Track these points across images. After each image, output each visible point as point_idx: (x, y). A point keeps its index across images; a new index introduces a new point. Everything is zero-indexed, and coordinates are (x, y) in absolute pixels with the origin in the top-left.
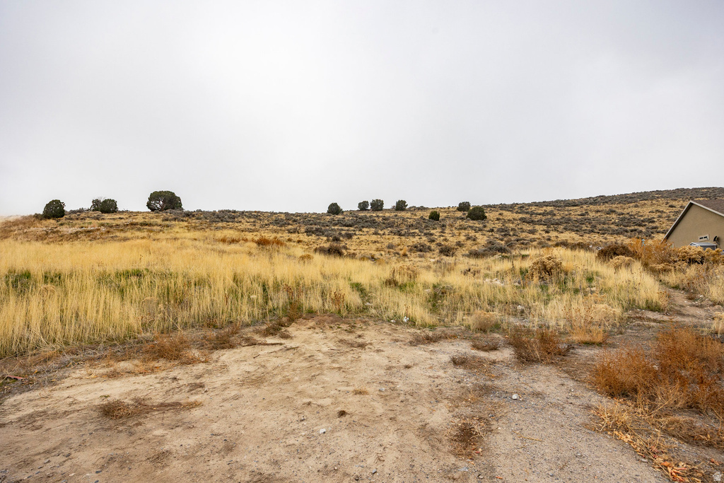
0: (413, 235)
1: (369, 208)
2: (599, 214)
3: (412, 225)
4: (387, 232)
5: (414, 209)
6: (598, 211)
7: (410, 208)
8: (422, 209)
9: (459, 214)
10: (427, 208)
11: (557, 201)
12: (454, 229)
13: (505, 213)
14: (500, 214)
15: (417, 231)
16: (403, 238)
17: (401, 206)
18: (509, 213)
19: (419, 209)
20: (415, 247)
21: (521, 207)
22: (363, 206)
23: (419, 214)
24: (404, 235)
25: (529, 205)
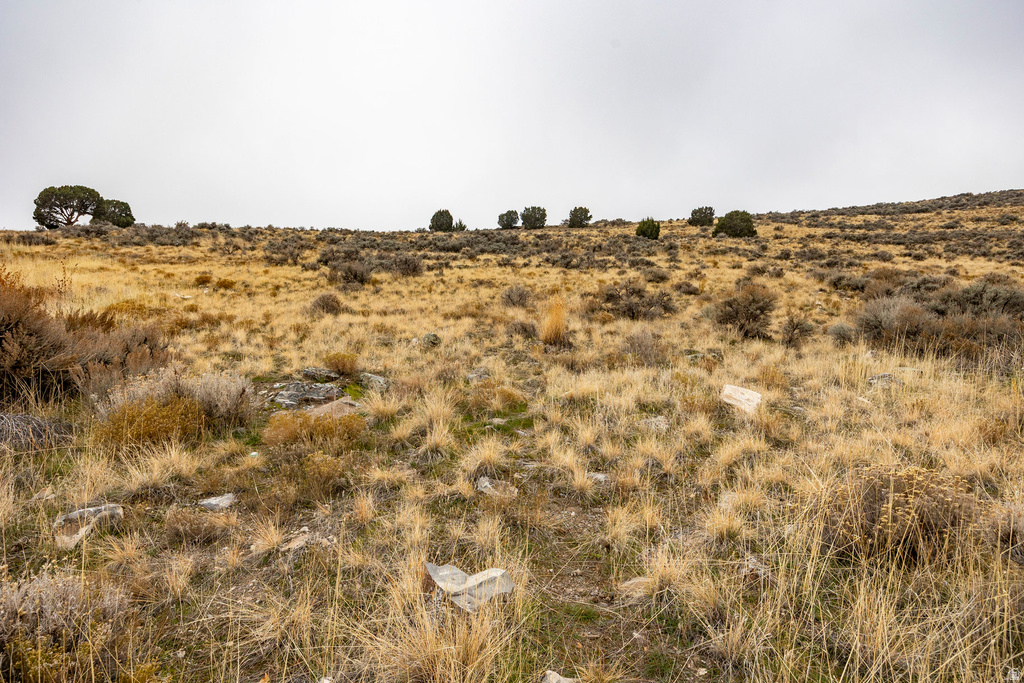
0: (603, 266)
1: (520, 223)
2: (983, 225)
3: (600, 247)
4: (535, 260)
5: (606, 224)
6: (979, 220)
7: (597, 223)
8: (619, 223)
9: (695, 230)
10: (629, 223)
11: (879, 206)
12: (695, 253)
13: (787, 227)
14: (777, 229)
15: (612, 258)
16: (574, 273)
17: (579, 218)
18: (794, 228)
19: (613, 223)
20: (610, 298)
21: (813, 216)
22: (508, 220)
23: (615, 231)
24: (577, 267)
25: (828, 213)
